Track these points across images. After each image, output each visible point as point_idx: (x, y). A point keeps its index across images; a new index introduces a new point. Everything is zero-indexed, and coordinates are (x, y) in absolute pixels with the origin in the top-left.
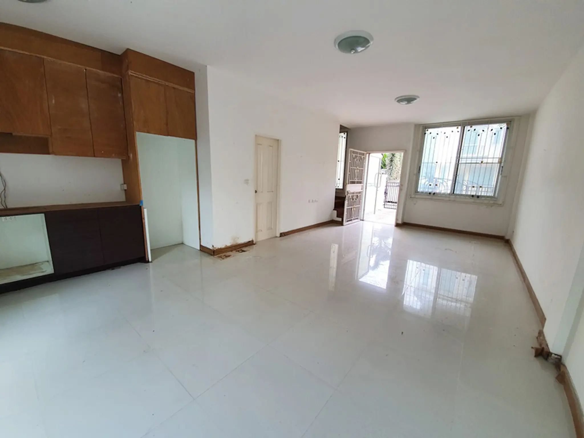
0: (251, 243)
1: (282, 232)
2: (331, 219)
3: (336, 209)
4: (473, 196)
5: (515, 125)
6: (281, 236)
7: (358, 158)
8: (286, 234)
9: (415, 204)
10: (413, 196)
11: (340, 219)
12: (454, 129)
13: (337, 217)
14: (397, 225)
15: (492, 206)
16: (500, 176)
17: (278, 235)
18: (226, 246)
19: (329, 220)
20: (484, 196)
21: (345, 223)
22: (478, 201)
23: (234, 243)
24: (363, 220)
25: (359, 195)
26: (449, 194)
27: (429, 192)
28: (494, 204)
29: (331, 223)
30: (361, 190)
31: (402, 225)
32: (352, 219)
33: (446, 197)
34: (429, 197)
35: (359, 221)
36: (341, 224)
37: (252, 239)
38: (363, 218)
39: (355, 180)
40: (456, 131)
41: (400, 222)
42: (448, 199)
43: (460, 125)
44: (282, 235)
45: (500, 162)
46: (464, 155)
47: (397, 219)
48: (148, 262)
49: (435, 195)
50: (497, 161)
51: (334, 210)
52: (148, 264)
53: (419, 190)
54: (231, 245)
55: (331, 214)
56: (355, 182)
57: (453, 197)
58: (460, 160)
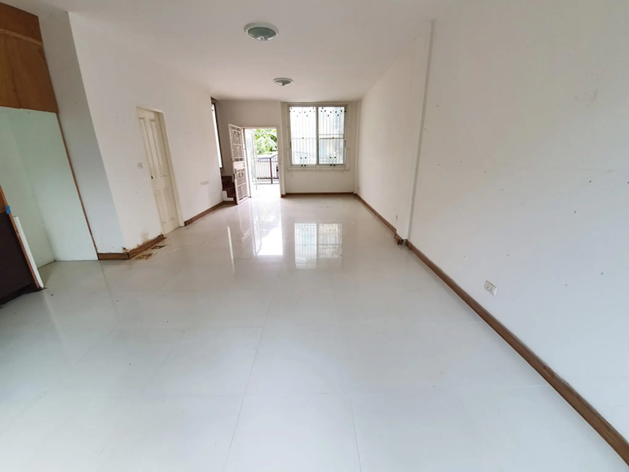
0: (161, 238)
1: (186, 220)
2: (222, 201)
3: (224, 189)
4: (331, 165)
5: (349, 108)
6: (185, 225)
7: (236, 133)
8: (190, 222)
9: (292, 176)
10: (289, 169)
11: (232, 199)
12: (311, 108)
13: (228, 197)
14: (283, 196)
15: (343, 172)
16: (345, 149)
17: (183, 225)
18: (138, 245)
19: (220, 202)
20: (338, 165)
21: (238, 202)
22: (335, 168)
23: (146, 241)
24: (251, 197)
25: (243, 172)
26: (316, 165)
27: (301, 165)
28: (344, 169)
29: (223, 204)
30: (243, 168)
31: (286, 196)
32: (242, 197)
33: (313, 167)
34: (302, 169)
35: (247, 199)
36: (235, 203)
37: (161, 233)
38: (250, 195)
39: (238, 157)
40: (313, 109)
41: (284, 193)
42: (315, 169)
43: (315, 106)
44: (187, 223)
45: (344, 138)
46: (320, 132)
47: (281, 192)
48: (40, 289)
49: (306, 166)
50: (342, 137)
51: (223, 190)
52: (41, 291)
53: (293, 163)
54: (143, 243)
55: (222, 195)
56: (238, 159)
57: (318, 167)
58: (319, 136)
